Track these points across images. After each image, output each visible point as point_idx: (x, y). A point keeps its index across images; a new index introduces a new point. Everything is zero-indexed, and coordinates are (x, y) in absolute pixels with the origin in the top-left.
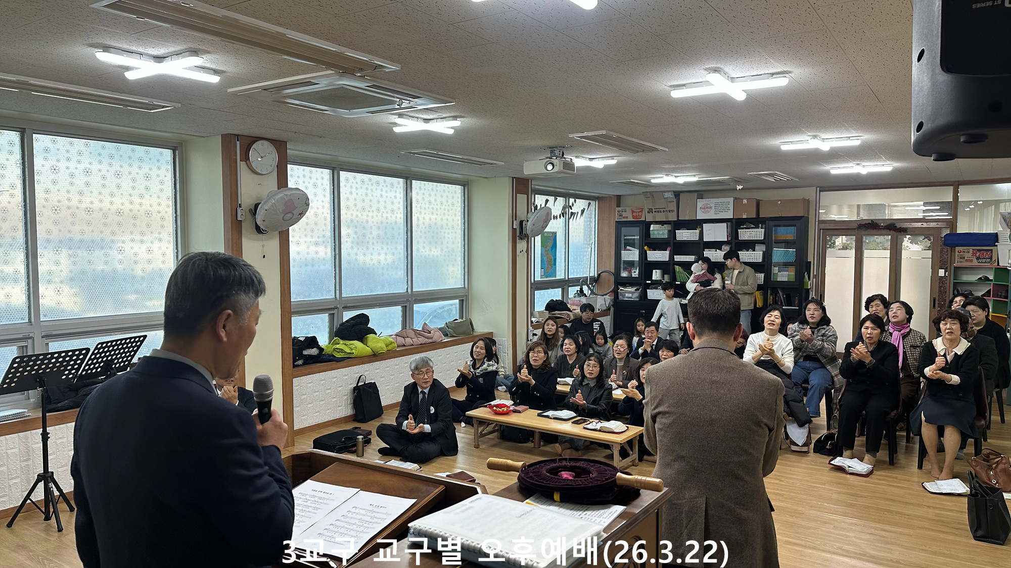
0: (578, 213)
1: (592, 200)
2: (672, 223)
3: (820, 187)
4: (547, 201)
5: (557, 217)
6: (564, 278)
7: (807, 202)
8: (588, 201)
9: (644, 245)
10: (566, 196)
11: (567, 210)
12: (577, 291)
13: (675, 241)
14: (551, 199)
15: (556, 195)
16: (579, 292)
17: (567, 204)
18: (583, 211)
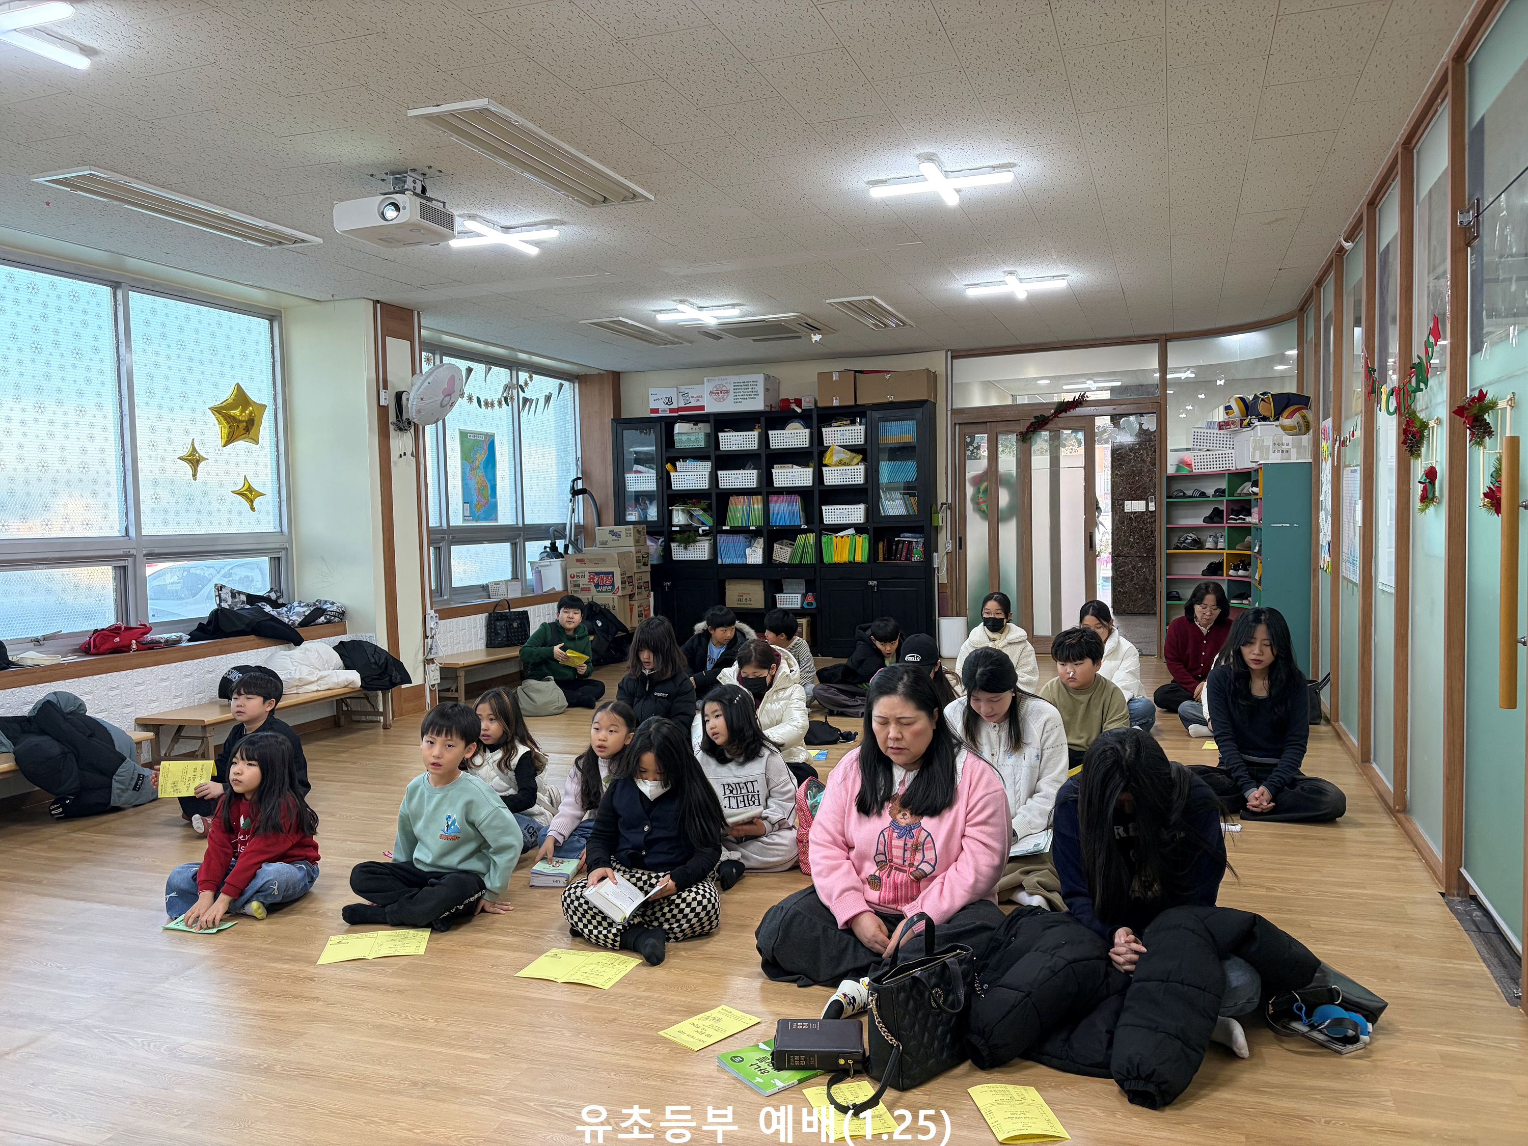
0: (538, 400)
1: (566, 380)
2: (712, 421)
3: (952, 351)
4: (469, 370)
5: (492, 405)
6: (514, 523)
7: (932, 377)
8: (558, 381)
9: (664, 460)
10: (512, 365)
11: (515, 392)
12: (545, 548)
13: (718, 453)
14: (479, 368)
15: (490, 361)
16: (548, 549)
17: (515, 382)
18: (548, 398)
